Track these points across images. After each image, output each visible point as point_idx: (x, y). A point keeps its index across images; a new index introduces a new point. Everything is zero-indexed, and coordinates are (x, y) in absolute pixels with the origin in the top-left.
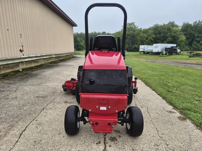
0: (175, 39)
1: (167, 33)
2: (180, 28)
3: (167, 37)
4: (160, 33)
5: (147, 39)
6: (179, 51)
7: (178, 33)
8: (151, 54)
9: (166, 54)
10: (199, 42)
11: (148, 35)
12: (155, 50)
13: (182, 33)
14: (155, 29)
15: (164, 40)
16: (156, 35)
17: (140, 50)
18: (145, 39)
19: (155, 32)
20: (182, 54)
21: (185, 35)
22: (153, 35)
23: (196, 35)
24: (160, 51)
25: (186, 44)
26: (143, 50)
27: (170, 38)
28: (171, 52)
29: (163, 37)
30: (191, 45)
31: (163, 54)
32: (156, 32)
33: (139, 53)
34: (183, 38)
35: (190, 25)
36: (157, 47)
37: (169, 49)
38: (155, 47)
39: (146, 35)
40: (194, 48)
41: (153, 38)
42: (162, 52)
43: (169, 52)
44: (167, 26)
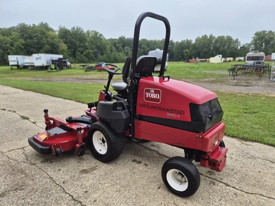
0: (55, 48)
1: (41, 38)
2: (57, 33)
3: (43, 44)
4: (31, 38)
5: (12, 46)
6: (69, 64)
7: (56, 40)
8: (32, 70)
9: (55, 68)
10: (82, 53)
11: (12, 39)
12: (37, 63)
13: (61, 40)
14: (22, 31)
15: (40, 49)
16: (25, 40)
17: (11, 63)
18: (8, 45)
19: (23, 35)
20: (74, 68)
21: (66, 43)
22: (21, 40)
23: (78, 43)
24: (45, 64)
25: (69, 55)
26: (16, 63)
27: (47, 46)
28: (60, 65)
29: (38, 44)
30: (75, 57)
31: (52, 69)
32: (25, 35)
33: (9, 67)
34: (64, 46)
35: (68, 31)
36: (40, 58)
37: (56, 61)
38: (37, 59)
39: (9, 39)
40: (78, 60)
41: (23, 45)
42: (50, 66)
43: (58, 66)
44: (38, 28)
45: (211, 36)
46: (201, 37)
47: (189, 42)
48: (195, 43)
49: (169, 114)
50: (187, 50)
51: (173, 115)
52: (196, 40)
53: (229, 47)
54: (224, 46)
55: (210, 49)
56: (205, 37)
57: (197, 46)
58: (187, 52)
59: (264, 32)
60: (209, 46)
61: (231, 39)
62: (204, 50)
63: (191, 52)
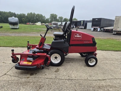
45: (34, 13)
46: (29, 13)
47: (24, 15)
48: (27, 16)
49: (85, 42)
50: (24, 19)
51: (86, 42)
52: (28, 14)
53: (42, 19)
54: (40, 18)
55: (34, 19)
56: (31, 13)
57: (28, 17)
58: (24, 20)
59: (53, 14)
60: (34, 17)
61: (42, 16)
62: (32, 19)
63: (26, 19)
